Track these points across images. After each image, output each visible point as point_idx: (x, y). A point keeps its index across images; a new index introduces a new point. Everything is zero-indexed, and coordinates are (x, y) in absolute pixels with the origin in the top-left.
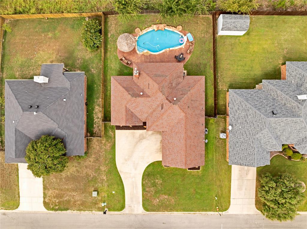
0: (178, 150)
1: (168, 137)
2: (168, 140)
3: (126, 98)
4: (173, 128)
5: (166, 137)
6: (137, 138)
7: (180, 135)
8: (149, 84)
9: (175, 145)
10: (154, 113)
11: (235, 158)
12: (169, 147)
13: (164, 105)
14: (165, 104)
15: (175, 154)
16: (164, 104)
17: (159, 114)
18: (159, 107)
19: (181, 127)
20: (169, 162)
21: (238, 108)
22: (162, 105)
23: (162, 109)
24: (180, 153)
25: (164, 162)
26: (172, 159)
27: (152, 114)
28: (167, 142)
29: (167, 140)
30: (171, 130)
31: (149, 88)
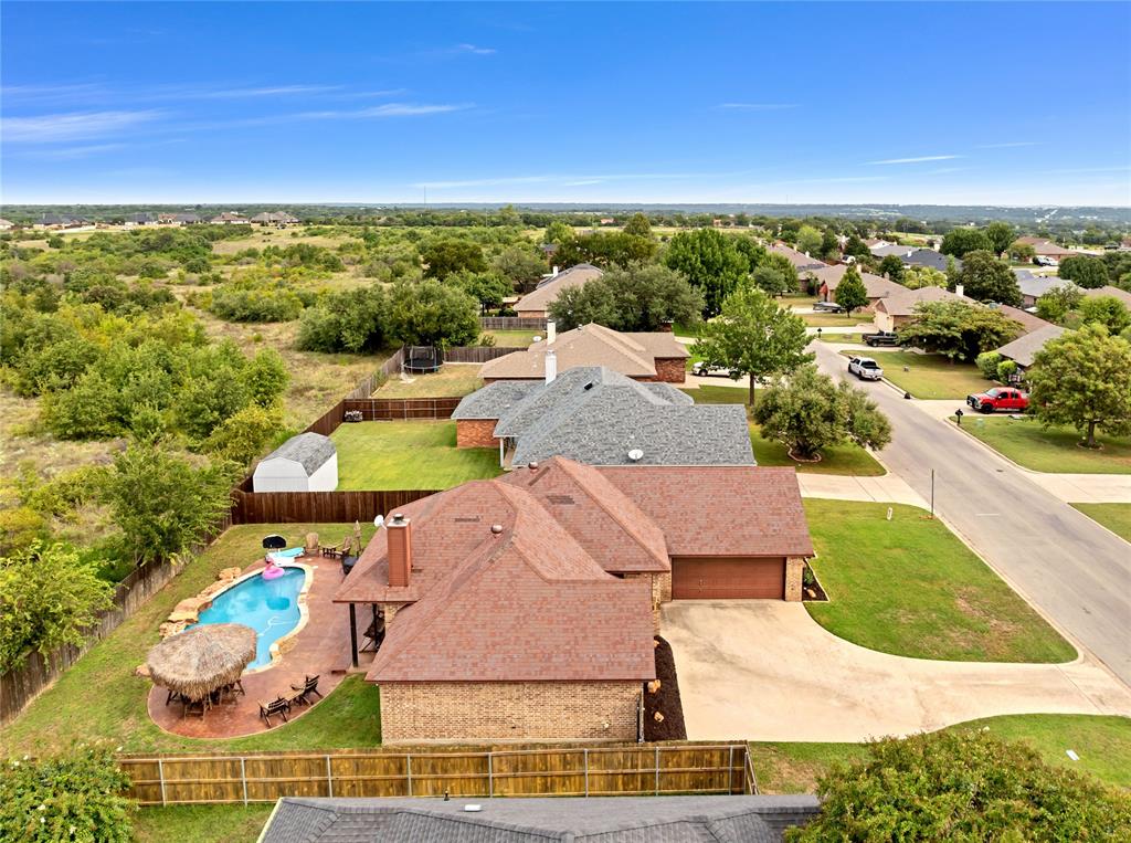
0: (731, 491)
1: (687, 531)
2: (700, 528)
3: (510, 572)
4: (649, 509)
5: (688, 537)
6: (719, 668)
7: (672, 483)
8: (457, 520)
9: (712, 504)
10: (589, 537)
11: (731, 448)
12: (730, 526)
13: (556, 492)
14: (549, 489)
15: (749, 504)
16: (550, 493)
17: (590, 514)
18: (561, 514)
19: (640, 481)
20: (788, 524)
21: (574, 442)
22: (554, 500)
23: (569, 501)
24: (739, 484)
25: (795, 545)
26: (773, 514)
27: (592, 541)
28: (711, 534)
29: (699, 533)
30: (658, 517)
31: (477, 520)
